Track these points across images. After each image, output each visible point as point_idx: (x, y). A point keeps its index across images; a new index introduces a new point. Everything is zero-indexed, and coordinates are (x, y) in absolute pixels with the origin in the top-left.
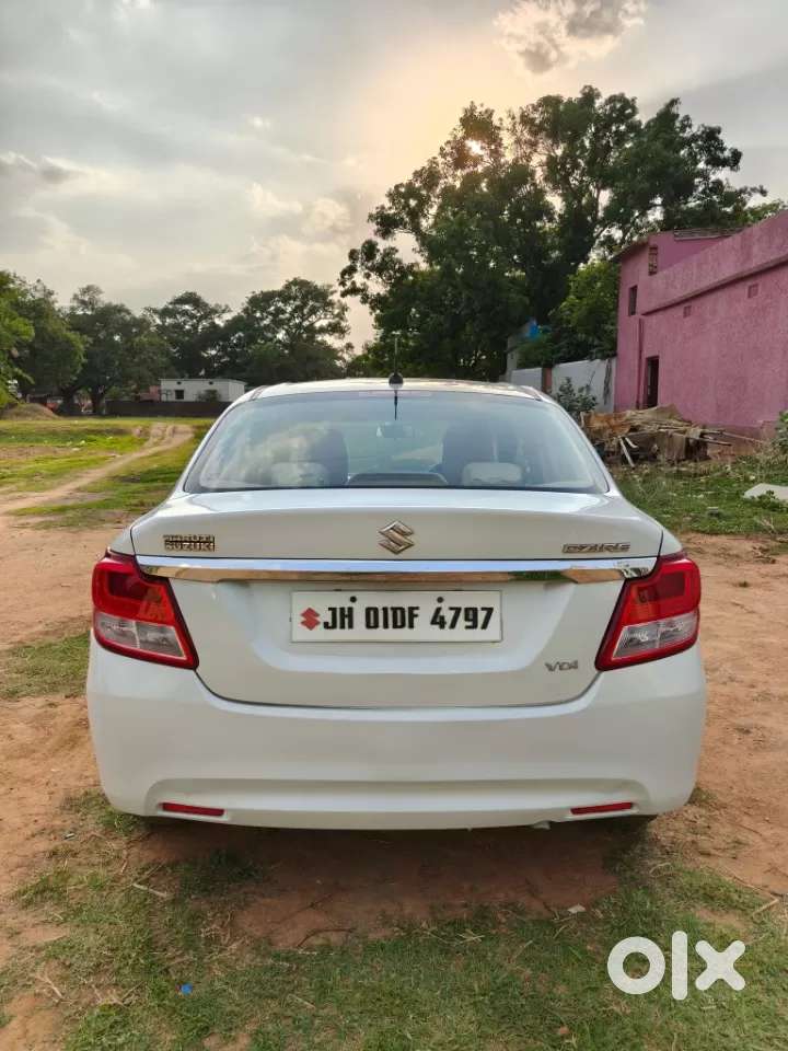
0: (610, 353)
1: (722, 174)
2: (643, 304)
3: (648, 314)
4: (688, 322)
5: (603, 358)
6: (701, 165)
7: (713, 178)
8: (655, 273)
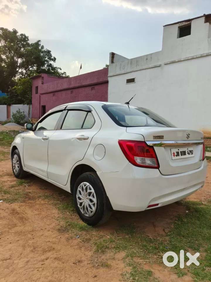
0: (30, 103)
1: (52, 62)
2: (40, 91)
3: (41, 94)
4: (54, 98)
5: (28, 104)
6: (46, 59)
7: (50, 63)
8: (43, 84)
